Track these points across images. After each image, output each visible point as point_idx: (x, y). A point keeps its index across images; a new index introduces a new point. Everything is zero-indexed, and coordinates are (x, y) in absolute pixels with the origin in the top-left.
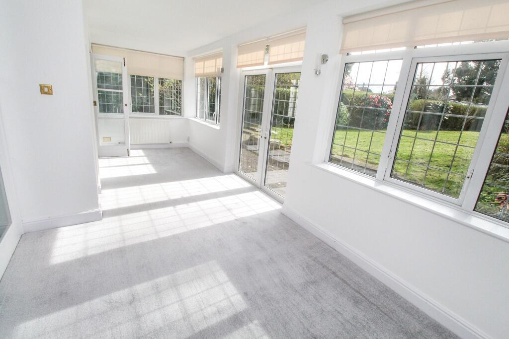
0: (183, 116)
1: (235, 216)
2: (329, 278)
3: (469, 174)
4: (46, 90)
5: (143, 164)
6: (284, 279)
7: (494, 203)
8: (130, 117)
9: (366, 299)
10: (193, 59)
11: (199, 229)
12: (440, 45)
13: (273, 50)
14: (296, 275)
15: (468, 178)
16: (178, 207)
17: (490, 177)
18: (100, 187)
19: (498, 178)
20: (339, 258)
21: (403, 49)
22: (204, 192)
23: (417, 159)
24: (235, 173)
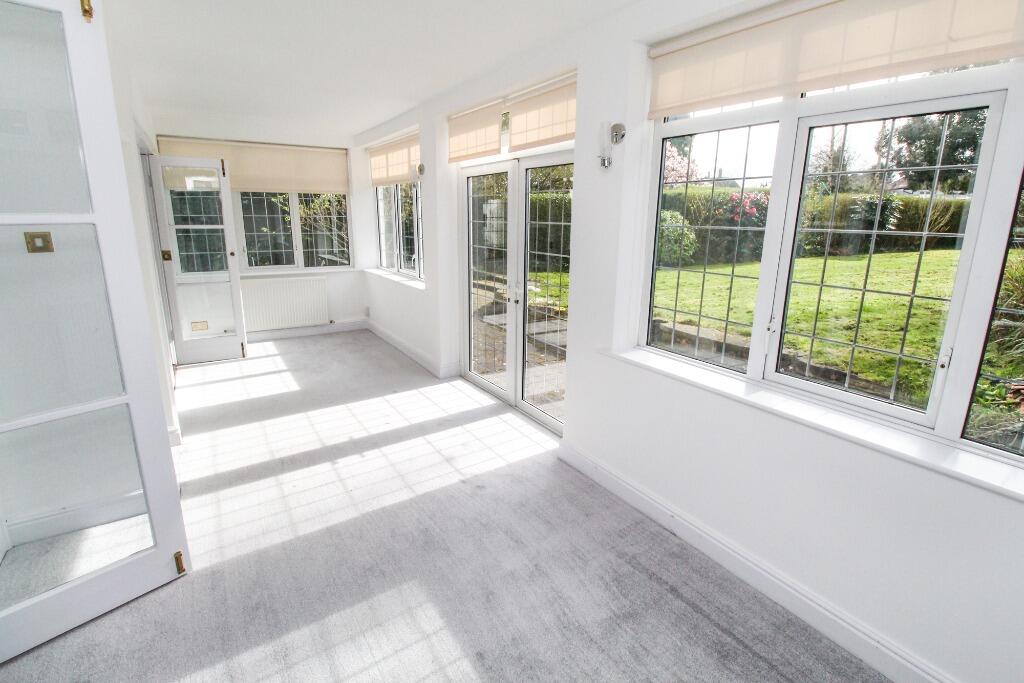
0: (354, 267)
1: (461, 473)
2: (662, 602)
3: (943, 359)
4: (39, 243)
5: (275, 372)
6: (565, 614)
7: (1006, 404)
8: (242, 278)
9: (746, 647)
10: (366, 149)
11: (384, 510)
12: (853, 87)
13: (517, 121)
14: (590, 602)
15: (943, 366)
16: (342, 462)
17: (992, 345)
18: (179, 432)
19: (1010, 348)
20: (683, 553)
21: (778, 100)
22: (398, 423)
23: (837, 318)
24: (462, 376)
